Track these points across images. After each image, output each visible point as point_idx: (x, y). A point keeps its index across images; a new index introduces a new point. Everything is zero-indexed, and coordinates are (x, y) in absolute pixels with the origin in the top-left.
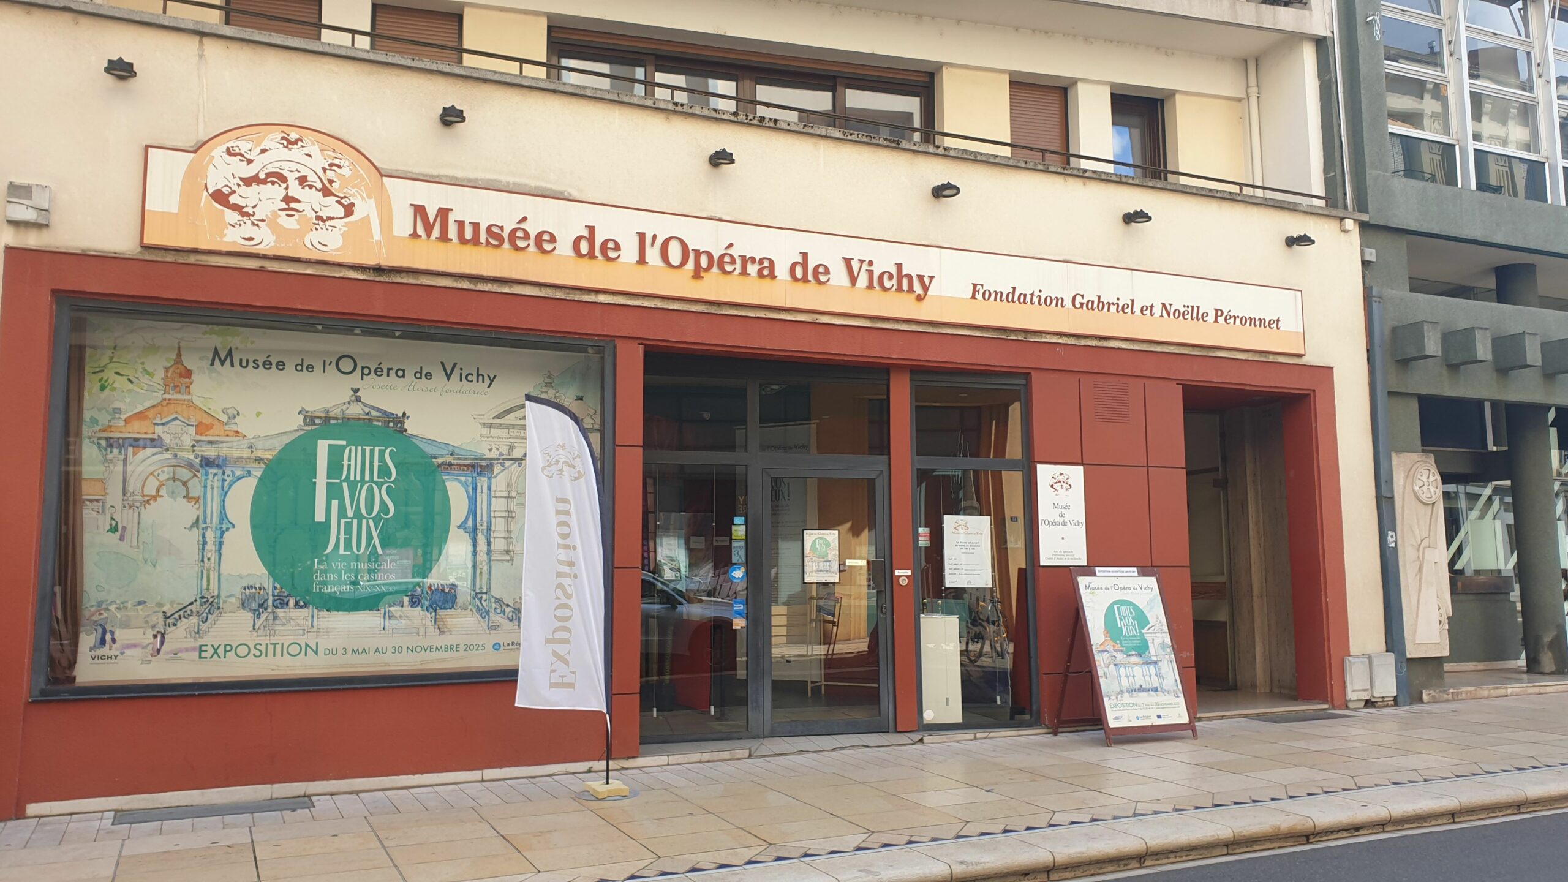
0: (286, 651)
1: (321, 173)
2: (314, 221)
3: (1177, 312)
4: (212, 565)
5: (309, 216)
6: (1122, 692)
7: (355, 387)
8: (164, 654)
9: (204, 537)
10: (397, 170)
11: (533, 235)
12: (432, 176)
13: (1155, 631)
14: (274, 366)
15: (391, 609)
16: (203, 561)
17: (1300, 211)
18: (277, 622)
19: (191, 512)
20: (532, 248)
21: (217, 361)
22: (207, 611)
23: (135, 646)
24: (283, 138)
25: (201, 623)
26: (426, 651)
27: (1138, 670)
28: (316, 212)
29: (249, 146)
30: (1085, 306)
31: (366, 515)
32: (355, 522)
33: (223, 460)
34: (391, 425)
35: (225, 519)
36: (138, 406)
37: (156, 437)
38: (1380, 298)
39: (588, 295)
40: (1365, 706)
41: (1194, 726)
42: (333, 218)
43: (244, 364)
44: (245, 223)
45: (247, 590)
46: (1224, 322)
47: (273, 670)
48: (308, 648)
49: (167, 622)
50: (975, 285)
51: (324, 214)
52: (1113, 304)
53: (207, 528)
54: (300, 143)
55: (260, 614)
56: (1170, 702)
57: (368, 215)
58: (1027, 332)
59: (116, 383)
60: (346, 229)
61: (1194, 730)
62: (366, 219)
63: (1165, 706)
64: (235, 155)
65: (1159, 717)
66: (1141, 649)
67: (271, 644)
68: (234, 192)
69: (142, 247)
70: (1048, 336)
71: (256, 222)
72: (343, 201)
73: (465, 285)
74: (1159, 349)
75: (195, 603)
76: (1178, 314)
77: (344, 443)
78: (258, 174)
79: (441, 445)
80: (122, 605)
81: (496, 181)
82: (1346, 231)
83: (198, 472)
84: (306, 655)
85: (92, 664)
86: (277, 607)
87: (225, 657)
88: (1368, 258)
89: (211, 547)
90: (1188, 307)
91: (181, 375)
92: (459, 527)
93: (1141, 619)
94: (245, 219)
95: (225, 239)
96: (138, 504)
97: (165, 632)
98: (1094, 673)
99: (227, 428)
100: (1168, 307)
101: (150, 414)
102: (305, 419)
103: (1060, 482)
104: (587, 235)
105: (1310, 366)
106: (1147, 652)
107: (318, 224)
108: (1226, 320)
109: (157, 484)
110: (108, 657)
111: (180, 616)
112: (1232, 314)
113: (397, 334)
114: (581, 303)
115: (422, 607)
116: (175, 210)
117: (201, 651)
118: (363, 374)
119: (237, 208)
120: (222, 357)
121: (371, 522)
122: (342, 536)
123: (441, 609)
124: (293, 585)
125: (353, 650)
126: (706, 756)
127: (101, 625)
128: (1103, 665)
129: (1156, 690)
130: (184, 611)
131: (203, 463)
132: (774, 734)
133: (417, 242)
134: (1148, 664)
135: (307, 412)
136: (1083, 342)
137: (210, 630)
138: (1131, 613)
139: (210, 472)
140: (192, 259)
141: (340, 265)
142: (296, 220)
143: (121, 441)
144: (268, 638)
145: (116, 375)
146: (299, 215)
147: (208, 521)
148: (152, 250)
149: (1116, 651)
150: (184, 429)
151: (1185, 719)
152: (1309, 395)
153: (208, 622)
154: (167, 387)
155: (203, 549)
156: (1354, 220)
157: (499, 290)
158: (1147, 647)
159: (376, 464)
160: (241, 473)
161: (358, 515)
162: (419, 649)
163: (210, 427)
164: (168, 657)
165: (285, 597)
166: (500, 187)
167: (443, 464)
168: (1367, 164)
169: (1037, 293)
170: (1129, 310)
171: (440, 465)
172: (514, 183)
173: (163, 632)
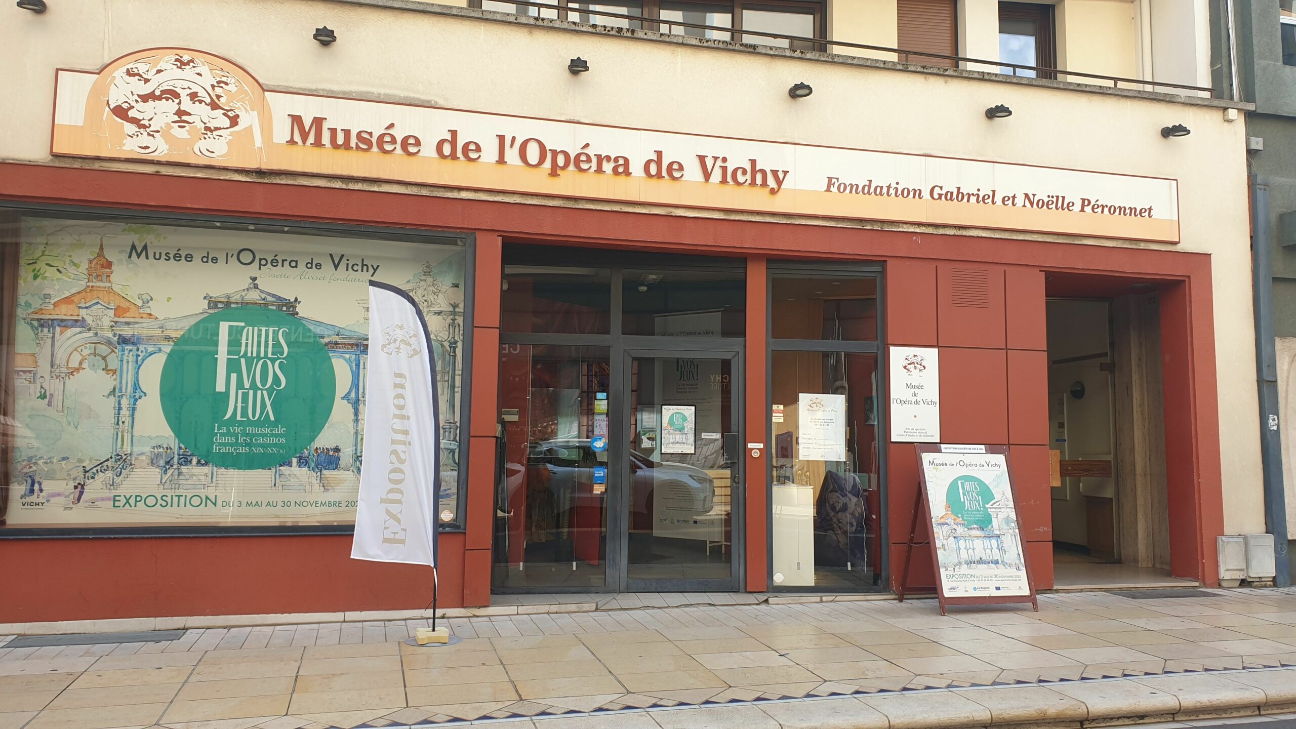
0: (189, 502)
1: (210, 89)
2: (203, 131)
3: (1041, 202)
4: (126, 428)
5: (199, 127)
6: (960, 563)
7: (254, 276)
8: (83, 502)
9: (119, 404)
10: (279, 86)
11: (399, 140)
12: (310, 90)
13: (1000, 506)
14: (183, 258)
15: (282, 468)
16: (118, 424)
17: (1179, 103)
18: (181, 477)
19: (109, 382)
20: (399, 151)
21: (134, 253)
22: (120, 466)
23: (59, 495)
24: (176, 60)
25: (115, 477)
26: (311, 505)
27: (978, 543)
28: (205, 123)
29: (147, 68)
30: (943, 197)
31: (261, 387)
32: (251, 392)
33: (138, 338)
34: (284, 308)
35: (138, 388)
36: (65, 292)
37: (80, 319)
38: (1265, 185)
39: (451, 192)
40: (1240, 585)
41: (1035, 599)
42: (220, 129)
43: (157, 257)
44: (142, 134)
45: (156, 449)
46: (1091, 211)
47: (177, 518)
48: (208, 501)
49: (86, 476)
50: (830, 179)
51: (212, 125)
52: (973, 194)
53: (122, 396)
54: (191, 64)
55: (166, 470)
56: (1011, 575)
57: (251, 125)
58: (883, 222)
59: (46, 273)
60: (231, 138)
61: (1035, 603)
62: (249, 129)
63: (1004, 579)
64: (134, 75)
65: (998, 589)
66: (984, 523)
67: (176, 496)
68: (133, 107)
69: (52, 155)
70: (905, 226)
71: (152, 133)
72: (229, 113)
73: (338, 185)
74: (1021, 237)
75: (110, 460)
76: (1042, 204)
77: (243, 324)
78: (154, 91)
79: (328, 327)
80: (49, 461)
81: (368, 92)
82: (1230, 121)
83: (116, 348)
84: (206, 506)
85: (22, 509)
86: (181, 465)
87: (135, 506)
88: (1254, 146)
89: (125, 412)
90: (1053, 197)
91: (103, 266)
92: (343, 398)
93: (986, 494)
94: (142, 130)
95: (124, 148)
96: (63, 375)
97: (84, 483)
98: (932, 544)
99: (141, 311)
100: (1032, 197)
101: (76, 299)
102: (209, 304)
103: (913, 363)
104: (450, 139)
105: (1184, 253)
106: (990, 527)
107: (206, 134)
108: (1093, 209)
109: (80, 358)
110: (36, 504)
111: (97, 470)
112: (1099, 203)
113: (286, 229)
114: (443, 200)
115: (309, 467)
116: (80, 123)
117: (115, 501)
118: (260, 264)
119: (135, 121)
120: (137, 251)
121: (265, 392)
122: (239, 405)
123: (326, 469)
124: (196, 445)
125: (247, 503)
126: (554, 608)
127: (30, 476)
128: (941, 537)
129: (997, 562)
130: (101, 466)
131: (120, 341)
132: (628, 590)
133: (294, 148)
134: (990, 537)
135: (211, 297)
136: (941, 231)
137: (123, 483)
138: (976, 488)
139: (126, 348)
140: (97, 165)
141: (226, 169)
142: (187, 131)
143: (50, 322)
144: (173, 491)
145: (47, 267)
146: (190, 127)
147: (124, 390)
148: (62, 158)
149: (957, 524)
150: (104, 311)
151: (1026, 592)
152: (1185, 281)
153: (122, 476)
154: (91, 276)
155: (119, 414)
156: (1238, 109)
157: (368, 189)
158: (990, 522)
159: (270, 343)
160: (153, 349)
161: (254, 386)
162: (305, 504)
163: (127, 310)
164: (86, 505)
165: (189, 456)
166: (372, 98)
167: (330, 343)
168: (1256, 55)
169: (894, 185)
170: (990, 200)
171: (327, 344)
172: (384, 94)
173: (83, 483)
